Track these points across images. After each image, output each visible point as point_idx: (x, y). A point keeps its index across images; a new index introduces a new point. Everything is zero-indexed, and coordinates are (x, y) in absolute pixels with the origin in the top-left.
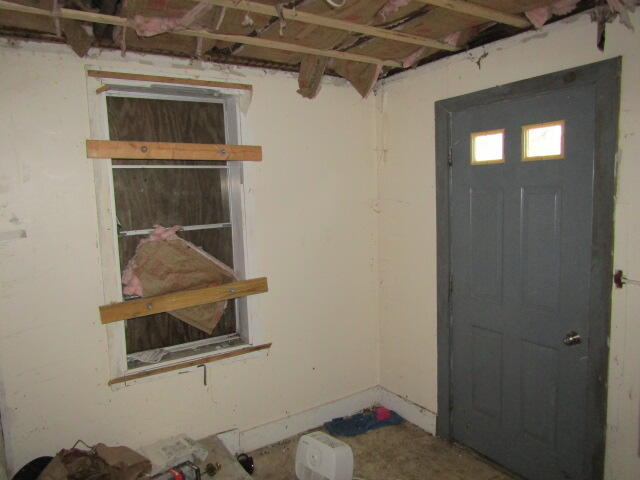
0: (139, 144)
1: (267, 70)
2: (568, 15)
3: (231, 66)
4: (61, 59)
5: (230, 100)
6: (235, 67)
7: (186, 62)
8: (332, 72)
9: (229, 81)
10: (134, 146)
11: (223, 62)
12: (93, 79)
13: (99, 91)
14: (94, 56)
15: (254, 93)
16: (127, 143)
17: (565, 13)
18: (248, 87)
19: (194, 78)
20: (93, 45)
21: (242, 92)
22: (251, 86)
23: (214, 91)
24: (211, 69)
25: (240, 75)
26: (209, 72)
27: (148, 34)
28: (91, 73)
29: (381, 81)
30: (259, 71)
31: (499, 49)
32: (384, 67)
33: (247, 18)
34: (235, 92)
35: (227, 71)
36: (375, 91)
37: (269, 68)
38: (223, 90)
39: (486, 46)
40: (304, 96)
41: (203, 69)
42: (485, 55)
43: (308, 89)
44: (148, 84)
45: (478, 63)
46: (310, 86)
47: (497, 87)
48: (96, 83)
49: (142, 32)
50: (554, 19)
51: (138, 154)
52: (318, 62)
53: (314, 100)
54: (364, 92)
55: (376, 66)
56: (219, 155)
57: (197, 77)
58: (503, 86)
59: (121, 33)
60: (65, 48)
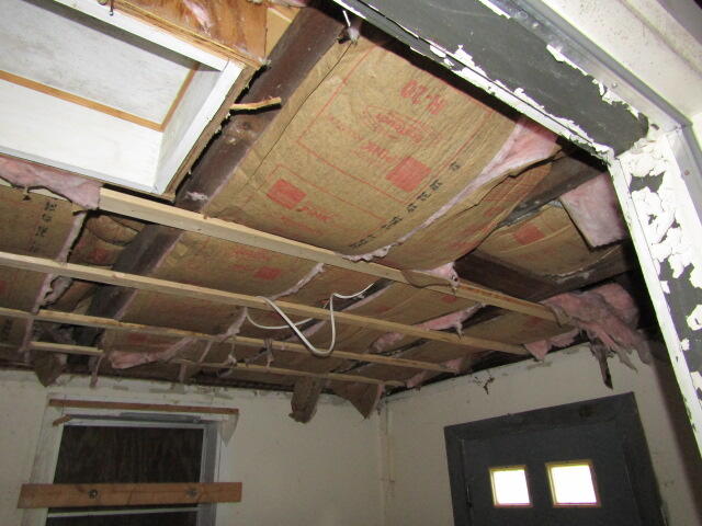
0: (87, 487)
1: (258, 391)
2: (567, 347)
3: (216, 388)
4: (23, 387)
5: (211, 426)
6: (222, 389)
7: (168, 386)
8: (330, 391)
9: (214, 405)
10: (81, 491)
11: (210, 384)
12: (53, 409)
13: (56, 423)
14: (62, 384)
15: (240, 418)
16: (73, 486)
17: (563, 345)
18: (234, 412)
19: (172, 404)
20: (64, 372)
21: (226, 417)
22: (237, 410)
23: (195, 418)
24: (195, 392)
25: (226, 397)
26: (192, 397)
27: (125, 366)
28: (52, 402)
29: (384, 399)
30: (249, 393)
31: (505, 375)
32: (386, 387)
33: (230, 357)
34: (218, 417)
35: (212, 393)
36: (379, 409)
37: (261, 388)
38: (204, 416)
39: (491, 370)
40: (297, 420)
41: (184, 393)
42: (491, 380)
43: (302, 412)
44: (116, 412)
45: (485, 387)
46: (304, 409)
47: (509, 415)
48: (55, 413)
49: (117, 364)
50: (554, 349)
51: (84, 500)
52: (314, 384)
53: (308, 424)
54: (366, 412)
55: (377, 385)
56: (188, 496)
57: (176, 402)
58: (516, 415)
59: (96, 363)
60: (32, 375)
